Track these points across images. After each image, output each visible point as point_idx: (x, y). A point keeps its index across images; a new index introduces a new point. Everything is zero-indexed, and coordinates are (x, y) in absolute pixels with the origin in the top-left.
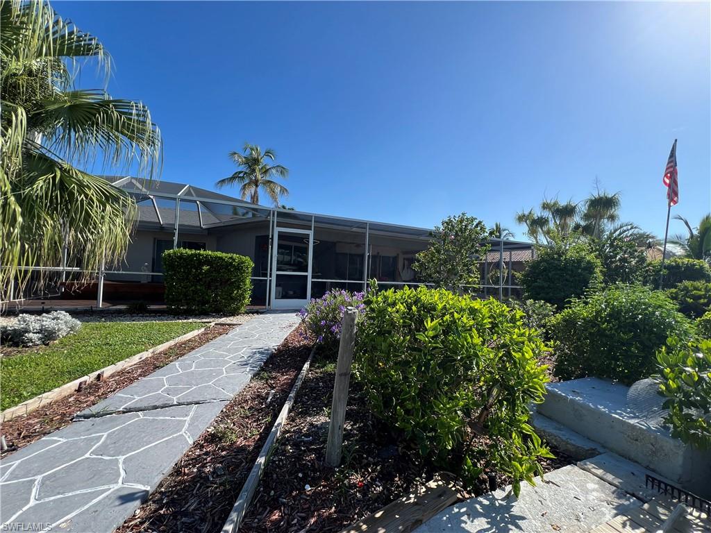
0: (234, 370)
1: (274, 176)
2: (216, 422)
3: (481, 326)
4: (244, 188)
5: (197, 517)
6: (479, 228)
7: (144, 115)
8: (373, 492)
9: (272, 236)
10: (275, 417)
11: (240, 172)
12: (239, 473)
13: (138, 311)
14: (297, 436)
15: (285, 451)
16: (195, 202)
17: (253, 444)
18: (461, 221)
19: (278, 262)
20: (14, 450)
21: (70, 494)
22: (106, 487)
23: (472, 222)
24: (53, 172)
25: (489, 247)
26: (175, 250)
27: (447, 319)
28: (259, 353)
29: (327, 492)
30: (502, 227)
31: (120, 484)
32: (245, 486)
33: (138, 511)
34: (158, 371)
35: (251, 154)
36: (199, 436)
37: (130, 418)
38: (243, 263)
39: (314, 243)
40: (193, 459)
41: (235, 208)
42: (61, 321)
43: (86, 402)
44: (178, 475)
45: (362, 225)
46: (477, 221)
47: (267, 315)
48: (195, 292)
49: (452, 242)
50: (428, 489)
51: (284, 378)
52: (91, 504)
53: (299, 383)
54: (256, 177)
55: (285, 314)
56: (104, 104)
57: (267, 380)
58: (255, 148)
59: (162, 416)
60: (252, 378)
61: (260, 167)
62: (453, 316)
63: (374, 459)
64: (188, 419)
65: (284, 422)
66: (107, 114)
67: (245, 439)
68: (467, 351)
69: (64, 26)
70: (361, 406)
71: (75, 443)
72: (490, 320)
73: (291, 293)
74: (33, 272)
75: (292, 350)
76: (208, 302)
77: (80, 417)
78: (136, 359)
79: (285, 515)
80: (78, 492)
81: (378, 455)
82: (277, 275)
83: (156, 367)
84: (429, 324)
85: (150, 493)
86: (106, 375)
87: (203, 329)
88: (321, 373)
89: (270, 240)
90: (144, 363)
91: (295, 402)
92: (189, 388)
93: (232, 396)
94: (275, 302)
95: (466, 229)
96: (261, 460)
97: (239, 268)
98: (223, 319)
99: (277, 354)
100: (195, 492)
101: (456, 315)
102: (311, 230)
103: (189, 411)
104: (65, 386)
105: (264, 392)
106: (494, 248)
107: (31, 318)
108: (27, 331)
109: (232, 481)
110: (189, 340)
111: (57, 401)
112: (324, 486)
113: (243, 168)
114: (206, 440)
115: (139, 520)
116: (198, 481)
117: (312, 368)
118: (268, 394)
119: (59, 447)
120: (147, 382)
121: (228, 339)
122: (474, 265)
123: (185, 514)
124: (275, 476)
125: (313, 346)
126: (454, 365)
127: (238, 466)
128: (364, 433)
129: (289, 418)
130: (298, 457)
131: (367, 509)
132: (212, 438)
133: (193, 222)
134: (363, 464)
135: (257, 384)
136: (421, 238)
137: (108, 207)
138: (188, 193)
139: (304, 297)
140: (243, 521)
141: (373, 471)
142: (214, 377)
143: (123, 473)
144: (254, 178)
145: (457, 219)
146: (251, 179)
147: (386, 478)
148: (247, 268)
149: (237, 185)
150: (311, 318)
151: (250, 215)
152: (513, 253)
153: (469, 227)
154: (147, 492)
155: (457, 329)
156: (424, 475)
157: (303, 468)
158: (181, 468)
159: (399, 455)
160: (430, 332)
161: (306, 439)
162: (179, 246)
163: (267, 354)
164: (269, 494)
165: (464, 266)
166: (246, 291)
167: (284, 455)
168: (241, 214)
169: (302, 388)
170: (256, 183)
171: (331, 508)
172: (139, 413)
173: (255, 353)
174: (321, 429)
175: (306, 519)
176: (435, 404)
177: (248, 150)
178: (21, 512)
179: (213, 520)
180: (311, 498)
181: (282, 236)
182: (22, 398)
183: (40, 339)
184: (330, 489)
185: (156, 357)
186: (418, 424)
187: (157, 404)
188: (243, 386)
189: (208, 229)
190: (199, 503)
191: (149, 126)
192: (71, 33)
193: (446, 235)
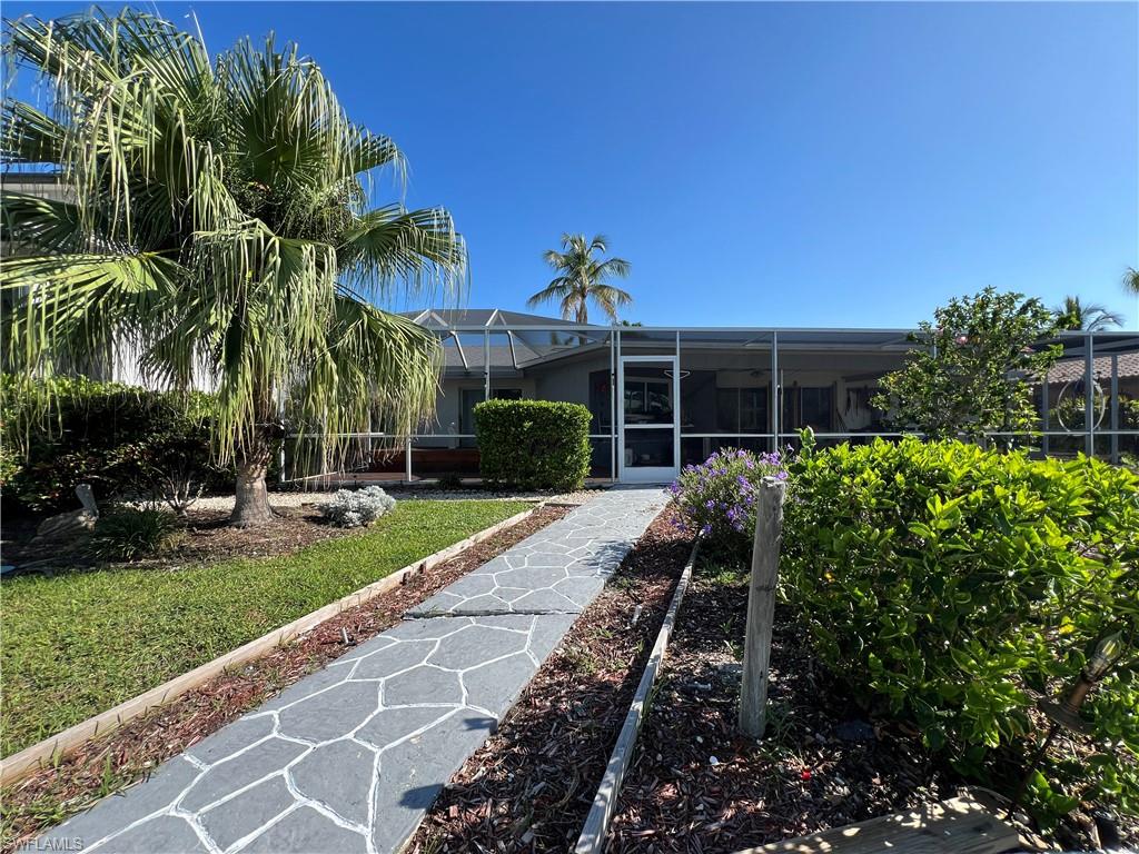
0: (579, 571)
1: (609, 277)
2: (566, 641)
3: (1065, 512)
4: (566, 302)
5: (560, 768)
6: (1029, 314)
7: (446, 225)
8: (831, 793)
9: (616, 370)
10: (649, 646)
11: (559, 280)
12: (607, 718)
13: (451, 486)
14: (686, 678)
15: (671, 699)
16: (506, 332)
17: (621, 681)
18: (983, 305)
19: (627, 411)
20: (354, 645)
21: (415, 706)
22: (449, 705)
23: (1012, 302)
24: (361, 317)
25: (1059, 350)
26: (488, 403)
27: (977, 499)
28: (612, 548)
29: (746, 776)
30: (1083, 305)
31: (463, 706)
32: (620, 738)
33: (488, 743)
34: (485, 566)
35: (573, 249)
36: (545, 658)
37: (462, 624)
38: (577, 414)
39: (681, 374)
40: (542, 689)
41: (554, 335)
42: (375, 497)
43: (413, 598)
44: (527, 706)
45: (764, 336)
46: (1024, 301)
47: (617, 492)
48: (516, 459)
49: (962, 349)
50: (949, 812)
51: (654, 589)
52: (437, 722)
53: (679, 599)
54: (581, 283)
55: (641, 491)
56: (404, 221)
57: (628, 589)
58: (577, 239)
59: (498, 626)
60: (606, 585)
61: (587, 266)
62: (991, 492)
63: (827, 738)
64: (529, 633)
65: (664, 655)
66: (408, 232)
67: (608, 671)
68: (1030, 560)
69: (358, 135)
70: (790, 645)
71: (410, 646)
72: (1087, 501)
73: (647, 457)
74: (351, 439)
75: (660, 546)
76: (532, 473)
77: (410, 615)
78: (457, 548)
79: (684, 794)
80: (423, 705)
81: (833, 733)
82: (626, 430)
83: (482, 561)
84: (937, 507)
85: (499, 722)
86: (429, 566)
87: (530, 512)
88: (713, 585)
89: (613, 377)
90: (467, 553)
91: (676, 627)
92: (525, 592)
93: (581, 608)
94: (626, 472)
95: (994, 321)
96: (638, 706)
97: (571, 422)
98: (554, 498)
99: (638, 551)
100: (551, 733)
101: (999, 491)
102: (675, 354)
103: (530, 623)
104: (391, 576)
105: (626, 608)
106: (1071, 352)
107: (349, 494)
108: (347, 510)
109: (600, 729)
110: (516, 526)
111: (384, 595)
112: (741, 765)
113: (563, 273)
114: (556, 666)
115: (490, 754)
116: (554, 719)
117: (697, 577)
118: (632, 610)
119: (395, 648)
120: (474, 579)
121: (566, 526)
122: (1019, 390)
123: (545, 760)
124: (660, 732)
125: (694, 541)
126: (1001, 586)
127: (604, 708)
128: (802, 692)
129: (669, 649)
130: (694, 712)
131: (823, 818)
132: (564, 664)
133: (505, 361)
134: (806, 743)
135: (614, 594)
136: (886, 348)
137: (416, 352)
138: (498, 321)
139: (670, 463)
140: (622, 787)
141: (828, 758)
142: (556, 579)
143: (464, 691)
144: (578, 285)
145: (972, 302)
146: (574, 287)
147: (855, 773)
148: (583, 422)
149: (556, 299)
150: (688, 497)
151: (576, 342)
152: (1120, 358)
153: (1004, 315)
154: (496, 720)
155: (1002, 517)
156: (933, 785)
157: (702, 729)
158: (531, 696)
159: (876, 739)
160: (941, 522)
161: (701, 686)
162: (492, 396)
163: (624, 550)
164: (654, 758)
165: (993, 394)
166: (582, 456)
167: (670, 705)
168: (562, 341)
169: (684, 606)
170: (582, 292)
171: (757, 801)
172: (471, 618)
173: (605, 548)
174: (724, 673)
175: (718, 808)
176: (956, 657)
177: (569, 243)
178: (371, 716)
179: (581, 776)
180: (722, 777)
181: (630, 370)
182: (355, 588)
183: (359, 519)
184: (753, 770)
185: (480, 547)
186: (916, 690)
187: (490, 609)
188: (595, 595)
189: (524, 369)
190: (560, 749)
191: (453, 238)
192: (365, 141)
193: (946, 336)
